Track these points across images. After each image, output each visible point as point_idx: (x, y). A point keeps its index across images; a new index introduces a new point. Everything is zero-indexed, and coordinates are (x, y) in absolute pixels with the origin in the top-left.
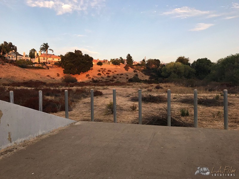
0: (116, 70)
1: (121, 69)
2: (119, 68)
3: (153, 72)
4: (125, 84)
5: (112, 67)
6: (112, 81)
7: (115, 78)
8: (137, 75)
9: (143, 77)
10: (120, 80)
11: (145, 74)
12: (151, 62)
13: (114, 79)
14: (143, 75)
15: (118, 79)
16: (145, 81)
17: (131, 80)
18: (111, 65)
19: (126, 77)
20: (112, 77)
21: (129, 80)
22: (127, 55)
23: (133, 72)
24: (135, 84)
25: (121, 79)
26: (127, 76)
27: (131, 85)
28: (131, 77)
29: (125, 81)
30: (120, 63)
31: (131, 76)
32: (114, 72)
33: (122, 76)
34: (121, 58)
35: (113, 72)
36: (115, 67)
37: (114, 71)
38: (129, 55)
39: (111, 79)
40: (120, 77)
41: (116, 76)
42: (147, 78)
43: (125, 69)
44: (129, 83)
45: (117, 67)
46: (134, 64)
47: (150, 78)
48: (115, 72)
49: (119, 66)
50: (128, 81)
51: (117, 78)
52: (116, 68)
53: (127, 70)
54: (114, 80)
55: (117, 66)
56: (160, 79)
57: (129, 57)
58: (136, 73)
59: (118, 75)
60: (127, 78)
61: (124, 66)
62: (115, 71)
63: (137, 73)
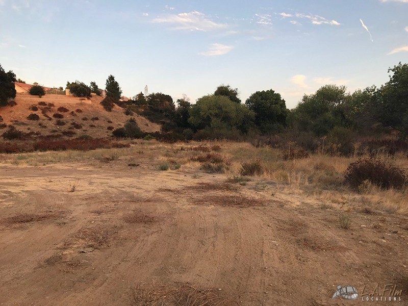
0: (81, 108)
1: (92, 104)
2: (89, 105)
4: (106, 142)
5: (72, 101)
6: (69, 134)
7: (78, 127)
11: (152, 121)
15: (84, 131)
16: (156, 136)
31: (119, 123)
32: (75, 112)
36: (79, 102)
39: (67, 130)
45: (83, 101)
46: (121, 100)
47: (163, 129)
49: (89, 99)
50: (111, 135)
51: (84, 128)
52: (81, 104)
53: (110, 110)
54: (75, 133)
55: (83, 98)
59: (85, 119)
60: (110, 128)
61: (100, 99)
62: (79, 111)
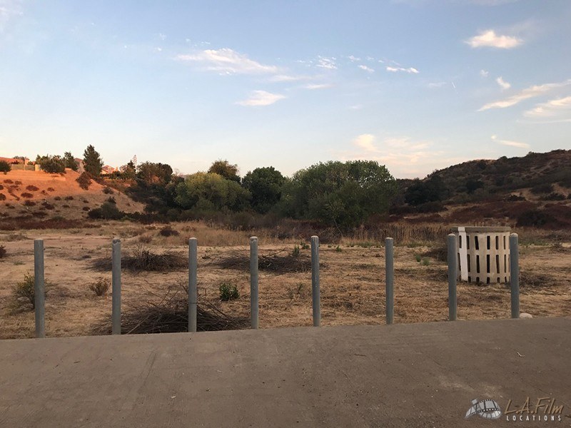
0: (53, 187)
1: (67, 183)
2: (63, 182)
3: (155, 194)
4: (79, 223)
5: (41, 178)
6: (41, 215)
7: (50, 207)
8: (112, 201)
9: (129, 205)
10: (64, 213)
11: (135, 199)
12: (148, 169)
13: (47, 211)
14: (130, 201)
15: (57, 211)
16: (135, 217)
17: (95, 215)
18: (39, 172)
19: (80, 205)
20: (39, 205)
21: (89, 214)
22: (86, 148)
23: (103, 194)
24: (108, 224)
25: (68, 210)
26: (85, 202)
27: (95, 227)
28: (96, 205)
29: (78, 215)
30: (66, 169)
31: (97, 203)
32: (46, 191)
33: (71, 202)
34: (68, 154)
35: (43, 191)
36: (51, 179)
37: (45, 189)
38: (91, 148)
39: (38, 211)
40: (66, 207)
41: (51, 202)
42: (140, 208)
43: (78, 184)
44: (91, 221)
45: (56, 178)
46: (104, 173)
47: (146, 209)
48: (49, 192)
49: (62, 175)
50: (87, 215)
51: (56, 208)
52: (54, 182)
53: (87, 189)
54: (46, 214)
55: (56, 174)
56: (172, 211)
57: (92, 155)
58: (109, 196)
59: (57, 199)
60: (86, 209)
61: (77, 175)
62: (50, 189)
63: (112, 196)
